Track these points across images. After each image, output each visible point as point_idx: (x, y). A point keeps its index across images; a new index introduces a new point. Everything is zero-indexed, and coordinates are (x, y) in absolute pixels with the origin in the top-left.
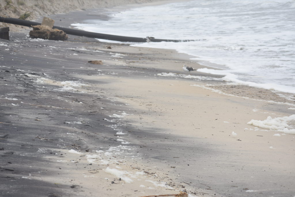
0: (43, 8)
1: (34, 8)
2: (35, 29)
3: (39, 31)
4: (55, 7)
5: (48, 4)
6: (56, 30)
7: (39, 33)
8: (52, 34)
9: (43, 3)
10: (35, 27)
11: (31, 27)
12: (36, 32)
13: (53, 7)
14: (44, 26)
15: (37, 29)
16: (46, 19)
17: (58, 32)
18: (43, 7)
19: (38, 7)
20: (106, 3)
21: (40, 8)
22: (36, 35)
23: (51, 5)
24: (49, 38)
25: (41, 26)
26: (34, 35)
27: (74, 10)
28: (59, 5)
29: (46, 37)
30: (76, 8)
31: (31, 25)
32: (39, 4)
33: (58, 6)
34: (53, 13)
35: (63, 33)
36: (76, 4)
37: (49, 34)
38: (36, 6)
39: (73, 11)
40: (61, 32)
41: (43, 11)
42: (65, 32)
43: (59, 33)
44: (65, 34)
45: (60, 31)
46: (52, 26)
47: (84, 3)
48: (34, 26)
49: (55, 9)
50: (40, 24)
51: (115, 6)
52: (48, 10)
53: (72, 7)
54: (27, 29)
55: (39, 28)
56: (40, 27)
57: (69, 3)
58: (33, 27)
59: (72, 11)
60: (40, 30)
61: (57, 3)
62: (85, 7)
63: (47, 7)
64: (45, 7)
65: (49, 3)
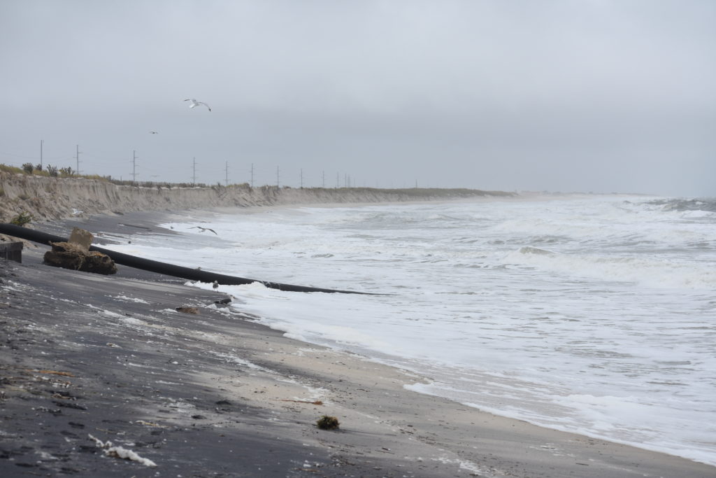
0: (37, 205)
1: (21, 204)
2: (56, 249)
3: (64, 253)
4: (59, 204)
5: (46, 196)
6: (95, 254)
7: (64, 256)
8: (89, 259)
9: (36, 193)
10: (57, 244)
11: (49, 245)
12: (59, 256)
13: (56, 202)
14: (74, 245)
15: (61, 249)
16: (78, 232)
17: (100, 257)
18: (37, 202)
19: (27, 202)
20: (168, 200)
21: (32, 204)
22: (57, 260)
23: (51, 200)
24: (80, 267)
25: (69, 244)
26: (53, 260)
27: (98, 213)
28: (67, 198)
29: (76, 267)
30: (103, 208)
31: (50, 242)
32: (28, 194)
33: (65, 202)
34: (58, 216)
35: (110, 261)
36: (103, 200)
37: (82, 259)
38: (23, 198)
39: (97, 215)
40: (106, 258)
41: (38, 210)
42: (112, 259)
43: (102, 259)
44: (113, 264)
45: (104, 256)
46: (89, 247)
47: (118, 198)
48: (54, 243)
49: (59, 207)
50: (65, 240)
51: (187, 209)
52: (47, 208)
53: (95, 206)
54: (30, 247)
55: (65, 248)
56: (66, 245)
57: (88, 197)
58: (53, 246)
59: (94, 215)
60: (65, 251)
61: (63, 195)
62: (121, 207)
63: (44, 202)
64: (41, 202)
65: (48, 194)
